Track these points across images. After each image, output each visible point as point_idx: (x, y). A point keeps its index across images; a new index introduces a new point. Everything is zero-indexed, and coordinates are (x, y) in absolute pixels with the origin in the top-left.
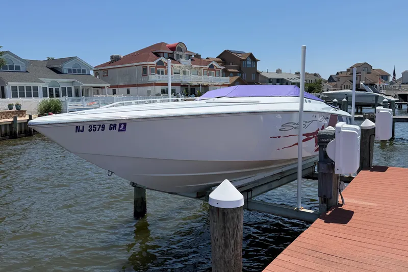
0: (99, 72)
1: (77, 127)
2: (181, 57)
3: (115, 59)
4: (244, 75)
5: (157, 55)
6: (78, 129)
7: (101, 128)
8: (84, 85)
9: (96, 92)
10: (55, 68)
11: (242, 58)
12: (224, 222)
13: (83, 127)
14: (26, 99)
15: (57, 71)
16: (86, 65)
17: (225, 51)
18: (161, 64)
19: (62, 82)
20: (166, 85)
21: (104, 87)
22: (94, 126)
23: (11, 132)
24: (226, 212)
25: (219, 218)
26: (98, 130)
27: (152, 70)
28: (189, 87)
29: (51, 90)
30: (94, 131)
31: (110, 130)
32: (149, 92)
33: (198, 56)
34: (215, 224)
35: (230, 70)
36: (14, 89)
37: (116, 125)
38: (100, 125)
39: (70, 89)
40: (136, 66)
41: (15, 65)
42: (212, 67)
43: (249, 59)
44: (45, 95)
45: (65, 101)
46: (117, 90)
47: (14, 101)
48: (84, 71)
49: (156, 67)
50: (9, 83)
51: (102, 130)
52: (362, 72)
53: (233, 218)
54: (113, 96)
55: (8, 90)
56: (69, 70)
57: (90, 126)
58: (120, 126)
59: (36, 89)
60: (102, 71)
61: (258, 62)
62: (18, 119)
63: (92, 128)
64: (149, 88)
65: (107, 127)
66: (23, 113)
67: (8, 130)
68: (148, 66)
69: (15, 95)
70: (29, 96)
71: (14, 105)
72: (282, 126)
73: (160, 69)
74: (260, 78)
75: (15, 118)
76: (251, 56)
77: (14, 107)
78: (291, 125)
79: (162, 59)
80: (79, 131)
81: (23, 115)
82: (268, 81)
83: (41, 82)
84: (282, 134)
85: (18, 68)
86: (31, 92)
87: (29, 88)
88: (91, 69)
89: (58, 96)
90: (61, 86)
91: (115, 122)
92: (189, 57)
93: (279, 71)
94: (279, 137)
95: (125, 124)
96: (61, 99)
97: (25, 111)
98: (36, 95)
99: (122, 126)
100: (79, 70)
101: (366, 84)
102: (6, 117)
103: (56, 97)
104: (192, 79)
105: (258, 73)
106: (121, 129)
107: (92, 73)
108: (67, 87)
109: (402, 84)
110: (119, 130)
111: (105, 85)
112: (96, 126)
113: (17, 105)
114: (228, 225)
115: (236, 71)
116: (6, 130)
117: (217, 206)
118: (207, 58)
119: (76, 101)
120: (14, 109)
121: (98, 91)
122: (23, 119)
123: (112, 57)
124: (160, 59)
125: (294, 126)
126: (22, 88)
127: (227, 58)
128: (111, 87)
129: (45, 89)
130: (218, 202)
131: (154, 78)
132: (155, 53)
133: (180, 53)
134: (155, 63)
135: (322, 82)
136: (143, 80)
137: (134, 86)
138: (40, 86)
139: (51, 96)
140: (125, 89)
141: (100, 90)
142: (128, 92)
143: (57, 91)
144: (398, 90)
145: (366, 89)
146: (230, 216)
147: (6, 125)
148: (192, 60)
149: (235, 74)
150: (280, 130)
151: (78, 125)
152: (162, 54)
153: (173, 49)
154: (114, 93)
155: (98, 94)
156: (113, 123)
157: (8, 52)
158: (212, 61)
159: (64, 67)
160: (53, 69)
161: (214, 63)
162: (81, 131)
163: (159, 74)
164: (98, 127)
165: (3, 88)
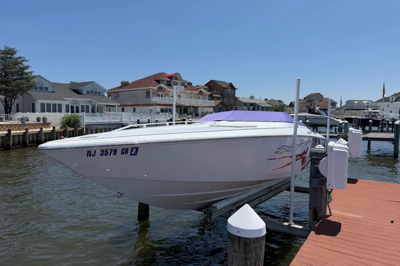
0: (111, 94)
1: (88, 152)
2: (177, 84)
3: (125, 84)
4: (226, 100)
5: (158, 82)
6: (89, 154)
7: (113, 152)
8: (99, 103)
9: (108, 110)
10: (76, 89)
11: (225, 87)
12: (246, 252)
13: (95, 151)
14: (52, 114)
15: (78, 92)
16: (101, 88)
17: (211, 81)
18: (161, 89)
19: (81, 101)
20: (172, 105)
21: (115, 106)
22: (106, 150)
23: (37, 140)
24: (248, 241)
25: (239, 247)
26: (110, 155)
27: (154, 94)
28: (183, 108)
29: (72, 107)
30: (105, 155)
31: (122, 154)
32: (151, 111)
33: (190, 84)
34: (235, 254)
35: (215, 96)
36: (43, 105)
37: (128, 149)
38: (112, 150)
39: (87, 107)
40: (141, 91)
41: (44, 86)
42: (201, 93)
43: (229, 87)
44: (67, 111)
45: (83, 116)
46: (125, 108)
47: (41, 115)
48: (99, 93)
49: (157, 91)
50: (39, 101)
51: (114, 154)
52: (316, 100)
53: (256, 249)
54: (122, 113)
55: (38, 107)
56: (88, 92)
57: (102, 151)
58: (132, 150)
59: (60, 106)
60: (114, 94)
61: (236, 90)
62: (44, 129)
63: (104, 153)
64: (151, 108)
65: (119, 152)
66: (48, 125)
67: (35, 138)
68: (151, 90)
69: (43, 111)
70: (54, 111)
71: (42, 118)
72: (278, 149)
73: (160, 93)
74: (238, 103)
75: (41, 129)
76: (231, 85)
77: (41, 120)
78: (285, 148)
79: (162, 85)
80: (90, 156)
81: (48, 126)
82: (243, 104)
83: (64, 100)
84: (278, 156)
85: (47, 89)
86: (56, 108)
87: (54, 105)
88: (105, 91)
89: (78, 112)
90: (81, 104)
91: (127, 147)
92: (183, 84)
93: (252, 97)
94: (275, 159)
95: (137, 149)
96: (80, 114)
97: (50, 124)
98: (60, 111)
99: (134, 150)
100: (96, 92)
101: (321, 109)
102: (34, 127)
103: (76, 112)
104: (186, 102)
105: (236, 99)
106: (133, 153)
107: (106, 94)
108: (85, 105)
109: (346, 110)
110: (131, 154)
111: (116, 104)
112: (108, 151)
113: (44, 119)
114: (250, 255)
115: (219, 96)
116: (33, 138)
117: (238, 235)
118: (197, 86)
119: (92, 116)
120: (41, 121)
121: (110, 108)
122: (48, 129)
123: (122, 83)
124: (160, 85)
125: (287, 149)
126: (49, 105)
127: (212, 86)
128: (120, 106)
129: (67, 106)
130: (239, 230)
131: (155, 99)
132: (156, 81)
133: (177, 81)
134: (156, 88)
135: (285, 107)
136: (146, 101)
137: (139, 105)
138: (64, 103)
139: (73, 112)
140: (132, 108)
141: (112, 108)
142: (134, 110)
143: (77, 108)
144: (343, 114)
145: (321, 113)
146: (253, 246)
147: (33, 134)
148: (185, 87)
149: (218, 98)
150: (276, 152)
151: (89, 149)
152: (162, 82)
153: (171, 77)
154: (123, 110)
155: (110, 111)
156: (125, 147)
157: (39, 76)
158: (200, 88)
159: (83, 90)
160: (75, 91)
161: (203, 90)
162: (92, 156)
163: (159, 97)
164: (109, 151)
165: (33, 105)
